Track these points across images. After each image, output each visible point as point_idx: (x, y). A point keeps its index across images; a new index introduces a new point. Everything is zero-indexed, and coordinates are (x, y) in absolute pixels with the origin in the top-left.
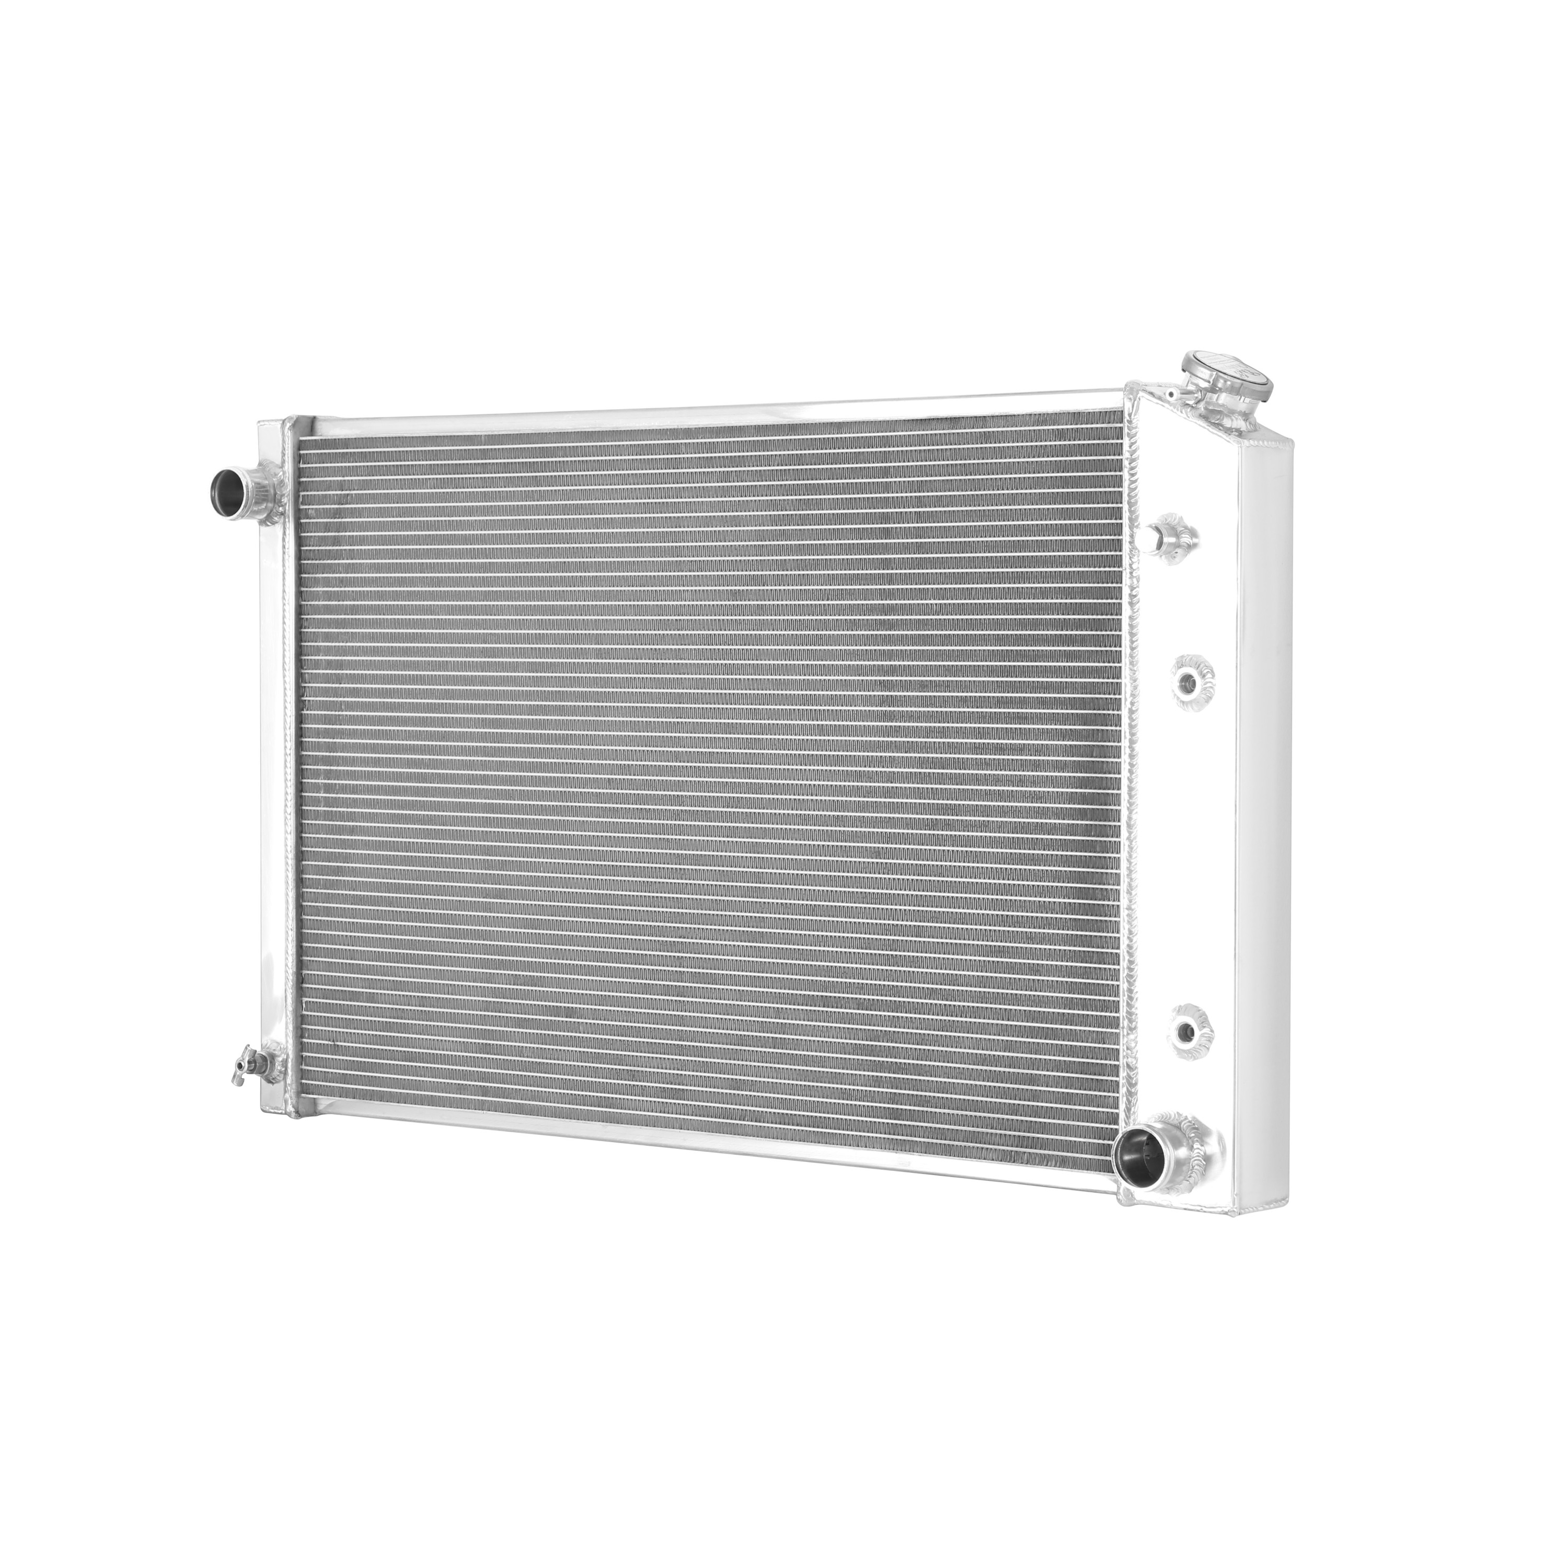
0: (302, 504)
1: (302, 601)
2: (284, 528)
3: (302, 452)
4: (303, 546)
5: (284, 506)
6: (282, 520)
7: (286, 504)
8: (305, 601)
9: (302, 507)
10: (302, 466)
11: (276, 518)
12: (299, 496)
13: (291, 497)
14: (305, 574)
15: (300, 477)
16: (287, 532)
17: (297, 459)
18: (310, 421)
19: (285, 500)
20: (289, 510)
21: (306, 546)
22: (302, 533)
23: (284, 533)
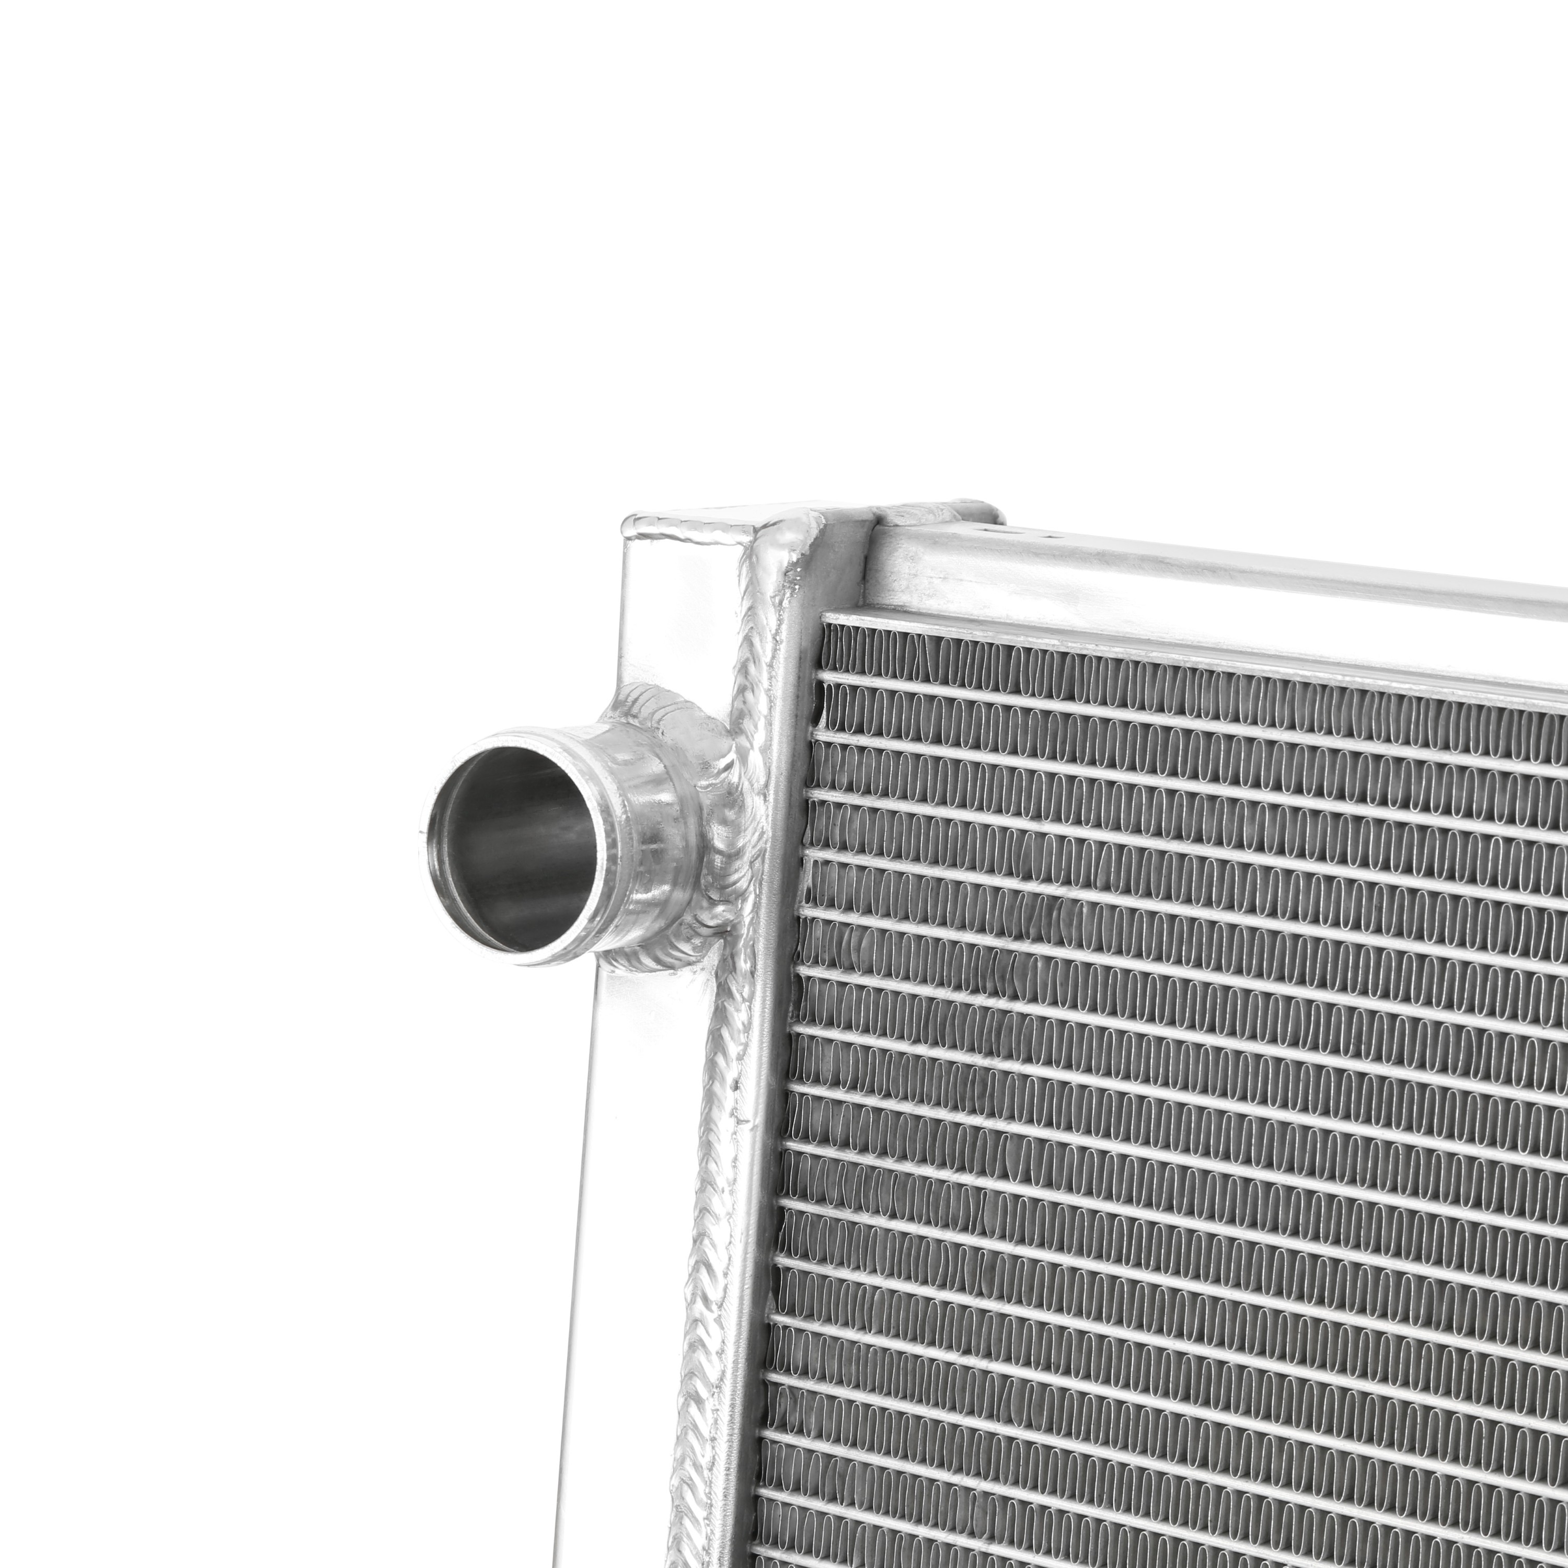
0: (812, 898)
1: (780, 1309)
2: (723, 991)
3: (829, 677)
4: (800, 1080)
5: (732, 897)
6: (713, 958)
7: (742, 895)
8: (791, 1313)
9: (808, 912)
10: (823, 734)
11: (686, 947)
12: (801, 862)
13: (769, 868)
14: (804, 1197)
15: (811, 780)
16: (739, 1017)
17: (808, 706)
18: (861, 534)
19: (741, 876)
20: (754, 923)
21: (817, 1081)
22: (798, 1021)
23: (720, 1015)
